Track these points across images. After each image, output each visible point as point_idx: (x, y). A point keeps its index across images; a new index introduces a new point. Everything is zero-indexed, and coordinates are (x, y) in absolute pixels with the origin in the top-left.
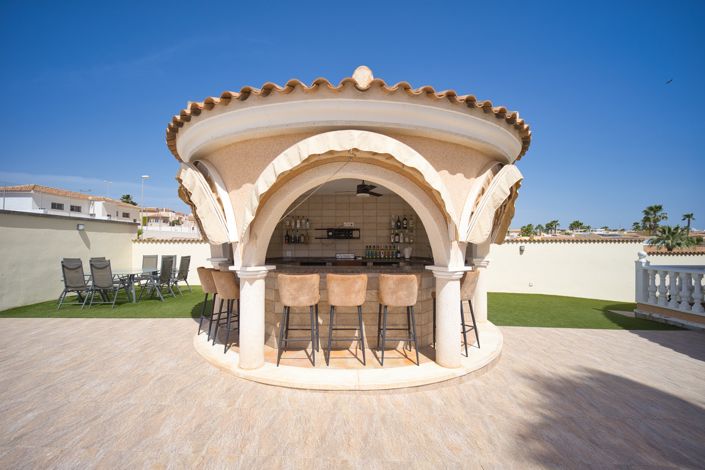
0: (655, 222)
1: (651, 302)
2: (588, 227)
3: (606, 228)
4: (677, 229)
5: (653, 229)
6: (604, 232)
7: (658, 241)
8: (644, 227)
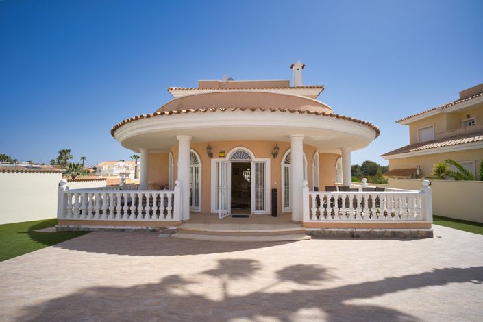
0: (65, 160)
1: (68, 217)
2: (15, 161)
3: (30, 162)
4: (78, 165)
5: (63, 164)
6: (28, 165)
7: (67, 173)
8: (59, 163)
